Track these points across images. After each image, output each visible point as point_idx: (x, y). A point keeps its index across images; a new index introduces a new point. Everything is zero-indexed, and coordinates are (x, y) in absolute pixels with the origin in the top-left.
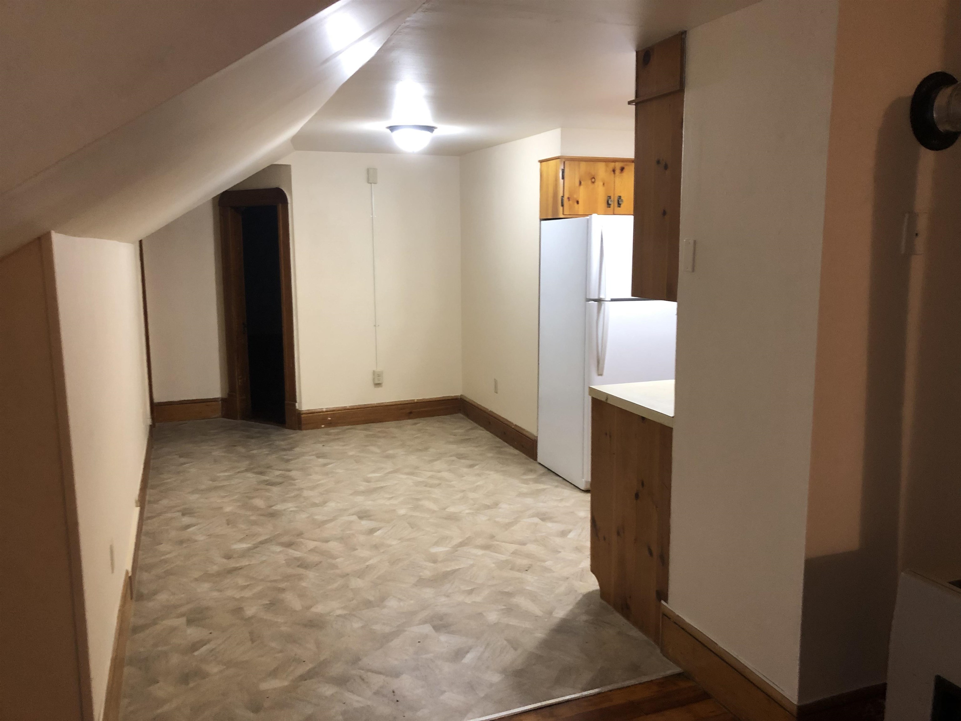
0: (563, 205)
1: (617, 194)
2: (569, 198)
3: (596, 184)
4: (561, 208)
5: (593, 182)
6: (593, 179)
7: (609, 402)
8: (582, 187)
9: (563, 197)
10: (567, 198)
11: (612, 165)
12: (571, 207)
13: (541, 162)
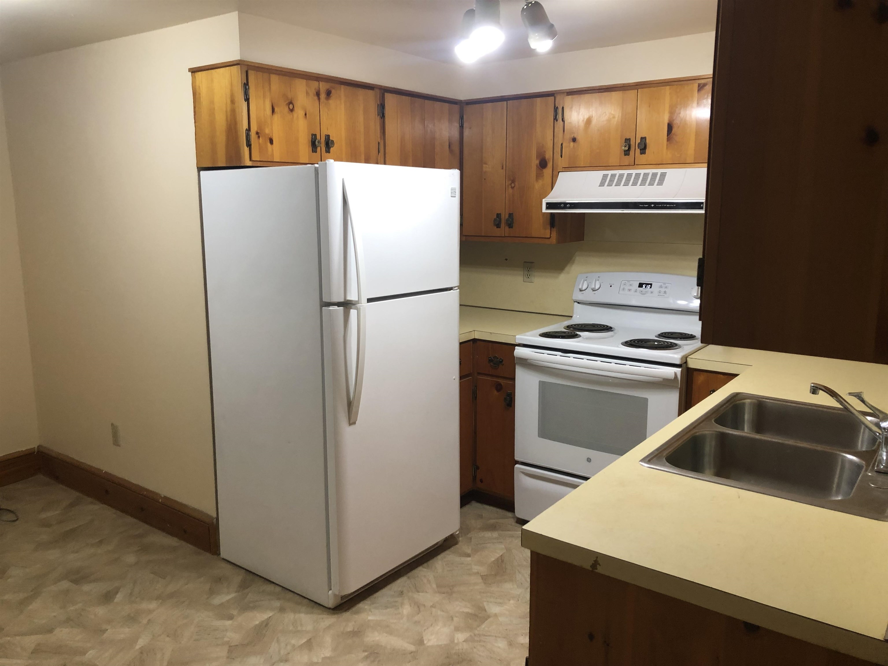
0: (249, 145)
1: (324, 132)
2: (257, 133)
3: (295, 114)
4: (246, 150)
5: (292, 110)
6: (291, 106)
7: (600, 570)
8: (276, 116)
9: (249, 130)
10: (255, 133)
11: (315, 84)
12: (261, 150)
13: (194, 71)
